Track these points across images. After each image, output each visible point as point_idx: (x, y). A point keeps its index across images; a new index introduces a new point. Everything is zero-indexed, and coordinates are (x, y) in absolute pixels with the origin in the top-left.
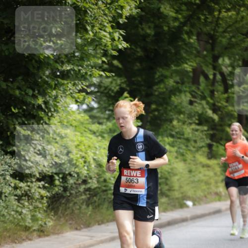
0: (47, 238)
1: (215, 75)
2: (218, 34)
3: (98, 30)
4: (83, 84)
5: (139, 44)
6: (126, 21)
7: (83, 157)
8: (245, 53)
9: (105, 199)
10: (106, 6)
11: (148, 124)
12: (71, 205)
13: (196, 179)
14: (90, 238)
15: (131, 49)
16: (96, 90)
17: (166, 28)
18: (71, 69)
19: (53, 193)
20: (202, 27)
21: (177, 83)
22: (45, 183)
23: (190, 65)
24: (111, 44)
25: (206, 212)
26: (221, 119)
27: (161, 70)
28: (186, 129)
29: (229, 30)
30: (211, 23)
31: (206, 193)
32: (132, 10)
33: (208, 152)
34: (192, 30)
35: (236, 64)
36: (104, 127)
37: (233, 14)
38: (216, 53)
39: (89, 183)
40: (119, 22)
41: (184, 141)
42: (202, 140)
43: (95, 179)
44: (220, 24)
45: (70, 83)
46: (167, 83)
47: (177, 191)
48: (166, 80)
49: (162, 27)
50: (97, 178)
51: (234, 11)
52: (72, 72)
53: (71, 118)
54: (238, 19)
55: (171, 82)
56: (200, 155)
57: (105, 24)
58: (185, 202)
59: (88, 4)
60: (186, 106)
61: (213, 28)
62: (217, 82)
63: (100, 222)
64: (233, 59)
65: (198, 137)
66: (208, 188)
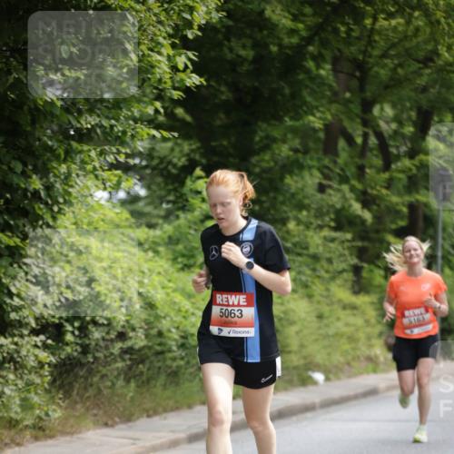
0: (50, 442)
1: (365, 136)
2: (371, 60)
3: (147, 52)
4: (119, 153)
6: (200, 34)
8: (421, 96)
9: (160, 368)
10: (162, 6)
12: (96, 379)
13: (331, 331)
14: (132, 441)
15: (208, 87)
16: (144, 163)
17: (274, 49)
18: (97, 125)
19: (63, 357)
20: (341, 46)
21: (296, 151)
22: (48, 338)
23: (320, 118)
24: (171, 78)
25: (352, 393)
26: (378, 218)
27: (264, 126)
28: (312, 237)
29: (392, 52)
30: (358, 38)
31: (350, 358)
32: (211, 13)
33: (354, 282)
34: (323, 51)
35: (405, 116)
36: (158, 232)
37: (399, 24)
38: (368, 94)
39: (130, 338)
40: (186, 36)
41: (309, 260)
42: (342, 259)
43: (141, 330)
44: (375, 41)
45: (95, 149)
46: (277, 152)
47: (295, 353)
48: (275, 146)
49: (266, 46)
50: (146, 330)
51: (402, 18)
52: (98, 131)
53: (96, 217)
54: (410, 33)
55: (284, 150)
56: (339, 286)
57: (161, 40)
59: (129, 2)
60: (313, 195)
61: (363, 48)
62: (371, 150)
63: (151, 412)
64: (399, 107)
65: (334, 252)
66: (354, 349)
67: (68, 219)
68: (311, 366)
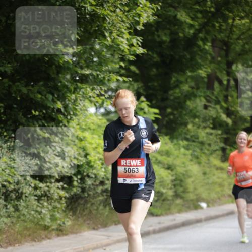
0: (65, 237)
1: (228, 81)
2: (232, 41)
3: (116, 37)
4: (101, 89)
5: (155, 50)
6: (143, 28)
7: (101, 159)
10: (124, 14)
11: (164, 128)
12: (88, 205)
13: (210, 181)
14: (106, 237)
15: (147, 55)
16: (113, 94)
17: (181, 35)
18: (90, 74)
19: (72, 194)
20: (216, 34)
21: (192, 88)
22: (64, 184)
23: (205, 71)
25: (220, 213)
26: (235, 123)
27: (176, 75)
28: (200, 132)
29: (242, 37)
30: (225, 30)
31: (220, 195)
32: (149, 17)
33: (222, 156)
34: (207, 36)
37: (246, 22)
38: (230, 59)
39: (107, 184)
40: (136, 29)
41: (199, 145)
42: (216, 144)
44: (234, 31)
45: (89, 87)
46: (182, 88)
47: (191, 192)
48: (181, 85)
49: (177, 34)
51: (248, 19)
52: (91, 77)
53: (89, 121)
55: (186, 88)
56: (215, 158)
57: (123, 30)
58: (199, 203)
59: (107, 11)
60: (201, 111)
61: (227, 35)
62: (231, 87)
63: (117, 223)
64: (246, 65)
65: (212, 140)
66: (222, 191)
67: (75, 123)
68: (199, 199)
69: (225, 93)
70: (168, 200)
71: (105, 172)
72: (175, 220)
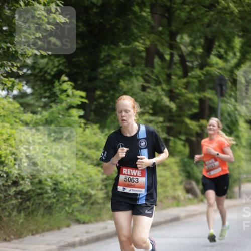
1: (172, 55)
2: (175, 6)
4: (13, 66)
7: (13, 153)
8: (207, 29)
9: (40, 204)
11: (92, 114)
16: (29, 72)
21: (127, 64)
23: (143, 44)
25: (162, 219)
26: (179, 108)
27: (107, 48)
35: (197, 42)
36: (39, 117)
38: (173, 28)
43: (28, 180)
46: (115, 65)
48: (113, 61)
50: (31, 179)
55: (120, 64)
60: (138, 93)
62: (175, 64)
63: (34, 232)
64: (194, 36)
66: (164, 192)
69: (168, 72)
70: (98, 203)
71: (19, 170)
72: (106, 228)
